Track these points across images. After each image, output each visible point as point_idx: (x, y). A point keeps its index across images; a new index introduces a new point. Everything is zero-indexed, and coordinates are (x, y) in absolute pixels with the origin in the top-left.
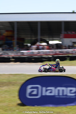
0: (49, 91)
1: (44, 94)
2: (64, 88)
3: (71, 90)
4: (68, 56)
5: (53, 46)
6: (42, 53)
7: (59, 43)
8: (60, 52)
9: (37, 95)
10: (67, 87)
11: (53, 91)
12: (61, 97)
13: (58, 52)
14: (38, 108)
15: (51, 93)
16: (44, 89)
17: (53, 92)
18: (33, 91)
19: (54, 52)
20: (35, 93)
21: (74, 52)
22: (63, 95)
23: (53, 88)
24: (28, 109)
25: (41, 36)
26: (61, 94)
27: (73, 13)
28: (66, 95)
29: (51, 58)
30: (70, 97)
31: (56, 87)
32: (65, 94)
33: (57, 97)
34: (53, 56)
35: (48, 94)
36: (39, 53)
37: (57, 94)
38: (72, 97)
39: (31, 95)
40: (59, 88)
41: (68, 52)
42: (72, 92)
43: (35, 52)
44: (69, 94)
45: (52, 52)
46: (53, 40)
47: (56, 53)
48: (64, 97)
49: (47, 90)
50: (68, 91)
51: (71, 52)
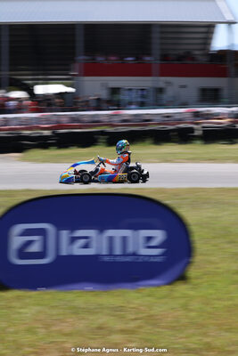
0: (82, 242)
1: (64, 252)
2: (127, 233)
3: (149, 239)
4: (103, 133)
5: (49, 100)
6: (15, 122)
7: (66, 92)
8: (74, 119)
10: (135, 227)
11: (94, 242)
12: (118, 259)
13: (65, 121)
14: (47, 297)
15: (86, 246)
16: (65, 234)
17: (94, 244)
18: (29, 243)
19: (55, 119)
20: (35, 248)
21: (116, 119)
22: (125, 255)
23: (91, 233)
24: (18, 298)
25: (11, 70)
26: (118, 251)
28: (134, 254)
29: (47, 138)
30: (146, 259)
31: (102, 228)
32: (130, 249)
33: (106, 259)
34: (53, 133)
36: (6, 121)
37: (105, 252)
38: (152, 260)
39: (22, 253)
40: (111, 233)
41: (96, 119)
42: (153, 243)
44: (144, 252)
45: (47, 120)
46: (46, 82)
47: (58, 122)
48: (128, 259)
49: (73, 240)
50: (141, 241)
51: (106, 119)
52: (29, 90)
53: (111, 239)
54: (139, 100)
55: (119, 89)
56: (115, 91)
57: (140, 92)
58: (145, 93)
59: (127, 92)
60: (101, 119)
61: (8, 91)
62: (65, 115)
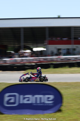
1: (21, 102)
4: (52, 64)
6: (25, 60)
7: (43, 50)
8: (45, 59)
9: (14, 103)
13: (42, 60)
15: (28, 100)
16: (22, 96)
19: (38, 59)
20: (12, 101)
21: (59, 59)
22: (41, 103)
23: (30, 96)
27: (59, 18)
28: (44, 103)
29: (34, 66)
34: (36, 64)
35: (25, 102)
36: (22, 60)
41: (52, 59)
43: (18, 60)
45: (36, 60)
46: (37, 47)
49: (24, 98)
51: (56, 59)
52: (31, 50)
53: (36, 98)
55: (60, 49)
56: (59, 49)
59: (63, 50)
60: (54, 59)
61: (25, 50)
62: (42, 58)
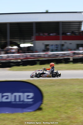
0: (6, 97)
4: (38, 60)
7: (31, 46)
8: (31, 56)
12: (17, 103)
13: (29, 56)
15: (7, 99)
19: (25, 56)
21: (46, 55)
22: (20, 101)
23: (9, 94)
26: (17, 100)
28: (23, 101)
30: (27, 103)
35: (4, 100)
36: (8, 57)
37: (13, 100)
41: (40, 56)
43: (4, 56)
45: (23, 56)
46: (24, 43)
48: (21, 103)
49: (3, 96)
51: (43, 56)
52: (18, 46)
53: (15, 96)
54: (55, 49)
56: (47, 45)
57: (56, 46)
58: (57, 46)
59: (51, 46)
62: (28, 54)
